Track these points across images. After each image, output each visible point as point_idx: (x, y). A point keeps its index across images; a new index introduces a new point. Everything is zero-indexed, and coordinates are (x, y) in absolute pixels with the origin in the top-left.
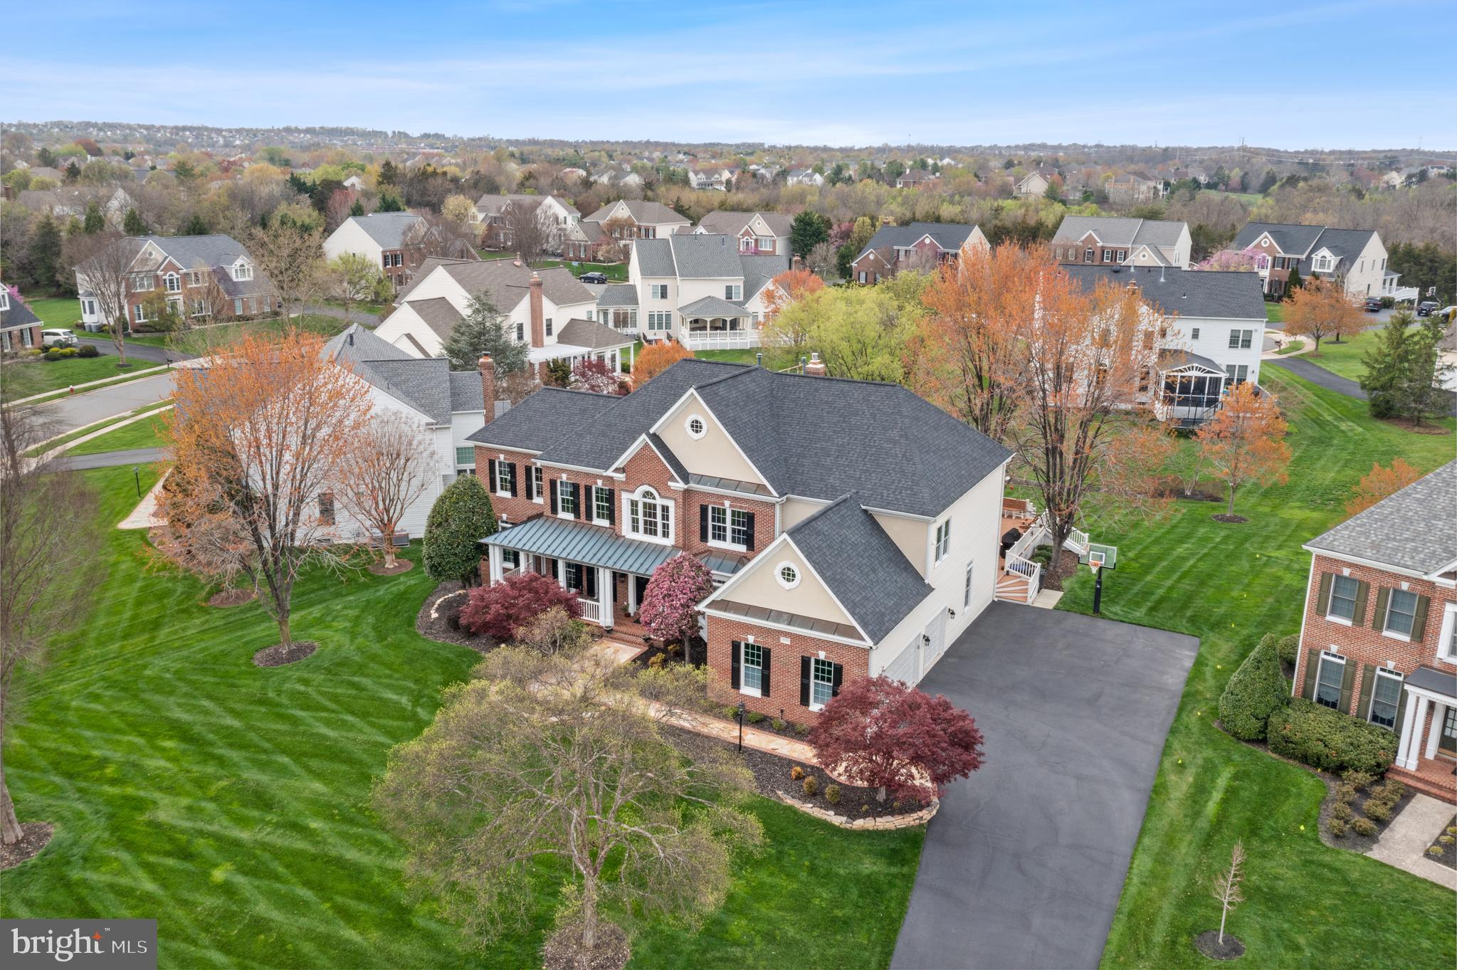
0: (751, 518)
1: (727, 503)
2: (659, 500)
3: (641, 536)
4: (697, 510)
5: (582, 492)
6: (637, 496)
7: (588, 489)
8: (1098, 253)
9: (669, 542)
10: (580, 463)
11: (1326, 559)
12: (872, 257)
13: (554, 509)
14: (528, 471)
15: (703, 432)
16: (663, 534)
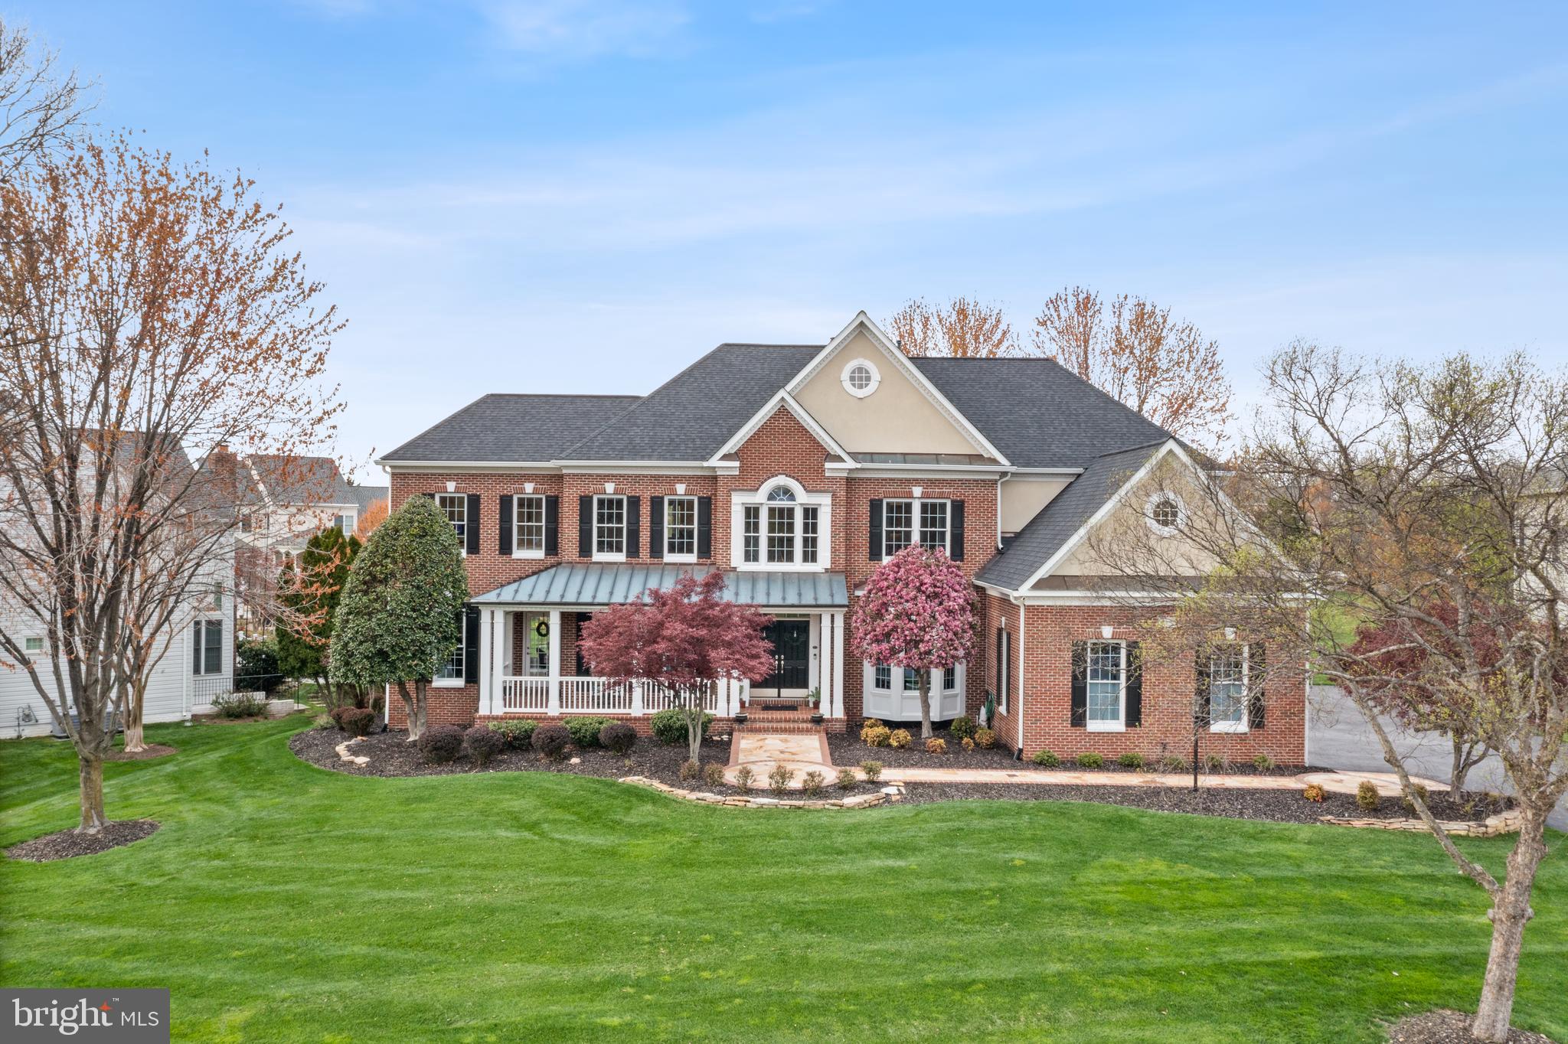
0: (959, 508)
1: (917, 491)
2: (803, 498)
3: (763, 565)
4: (864, 509)
5: (645, 510)
6: (760, 497)
9: (822, 565)
10: (646, 457)
13: (585, 550)
14: (505, 502)
15: (873, 386)
16: (805, 559)
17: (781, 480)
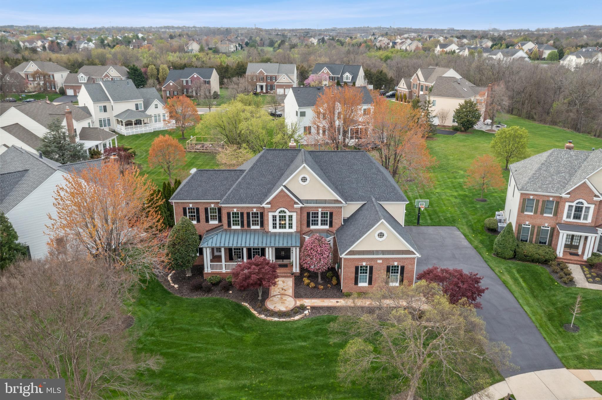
0: (331, 214)
1: (320, 210)
2: (288, 213)
3: (278, 230)
4: (305, 214)
5: (245, 216)
6: (277, 213)
7: (248, 214)
8: (265, 78)
9: (294, 229)
10: (245, 203)
11: (524, 194)
12: (171, 84)
13: (229, 225)
14: (206, 210)
15: (308, 182)
16: (289, 228)
17: (282, 209)
